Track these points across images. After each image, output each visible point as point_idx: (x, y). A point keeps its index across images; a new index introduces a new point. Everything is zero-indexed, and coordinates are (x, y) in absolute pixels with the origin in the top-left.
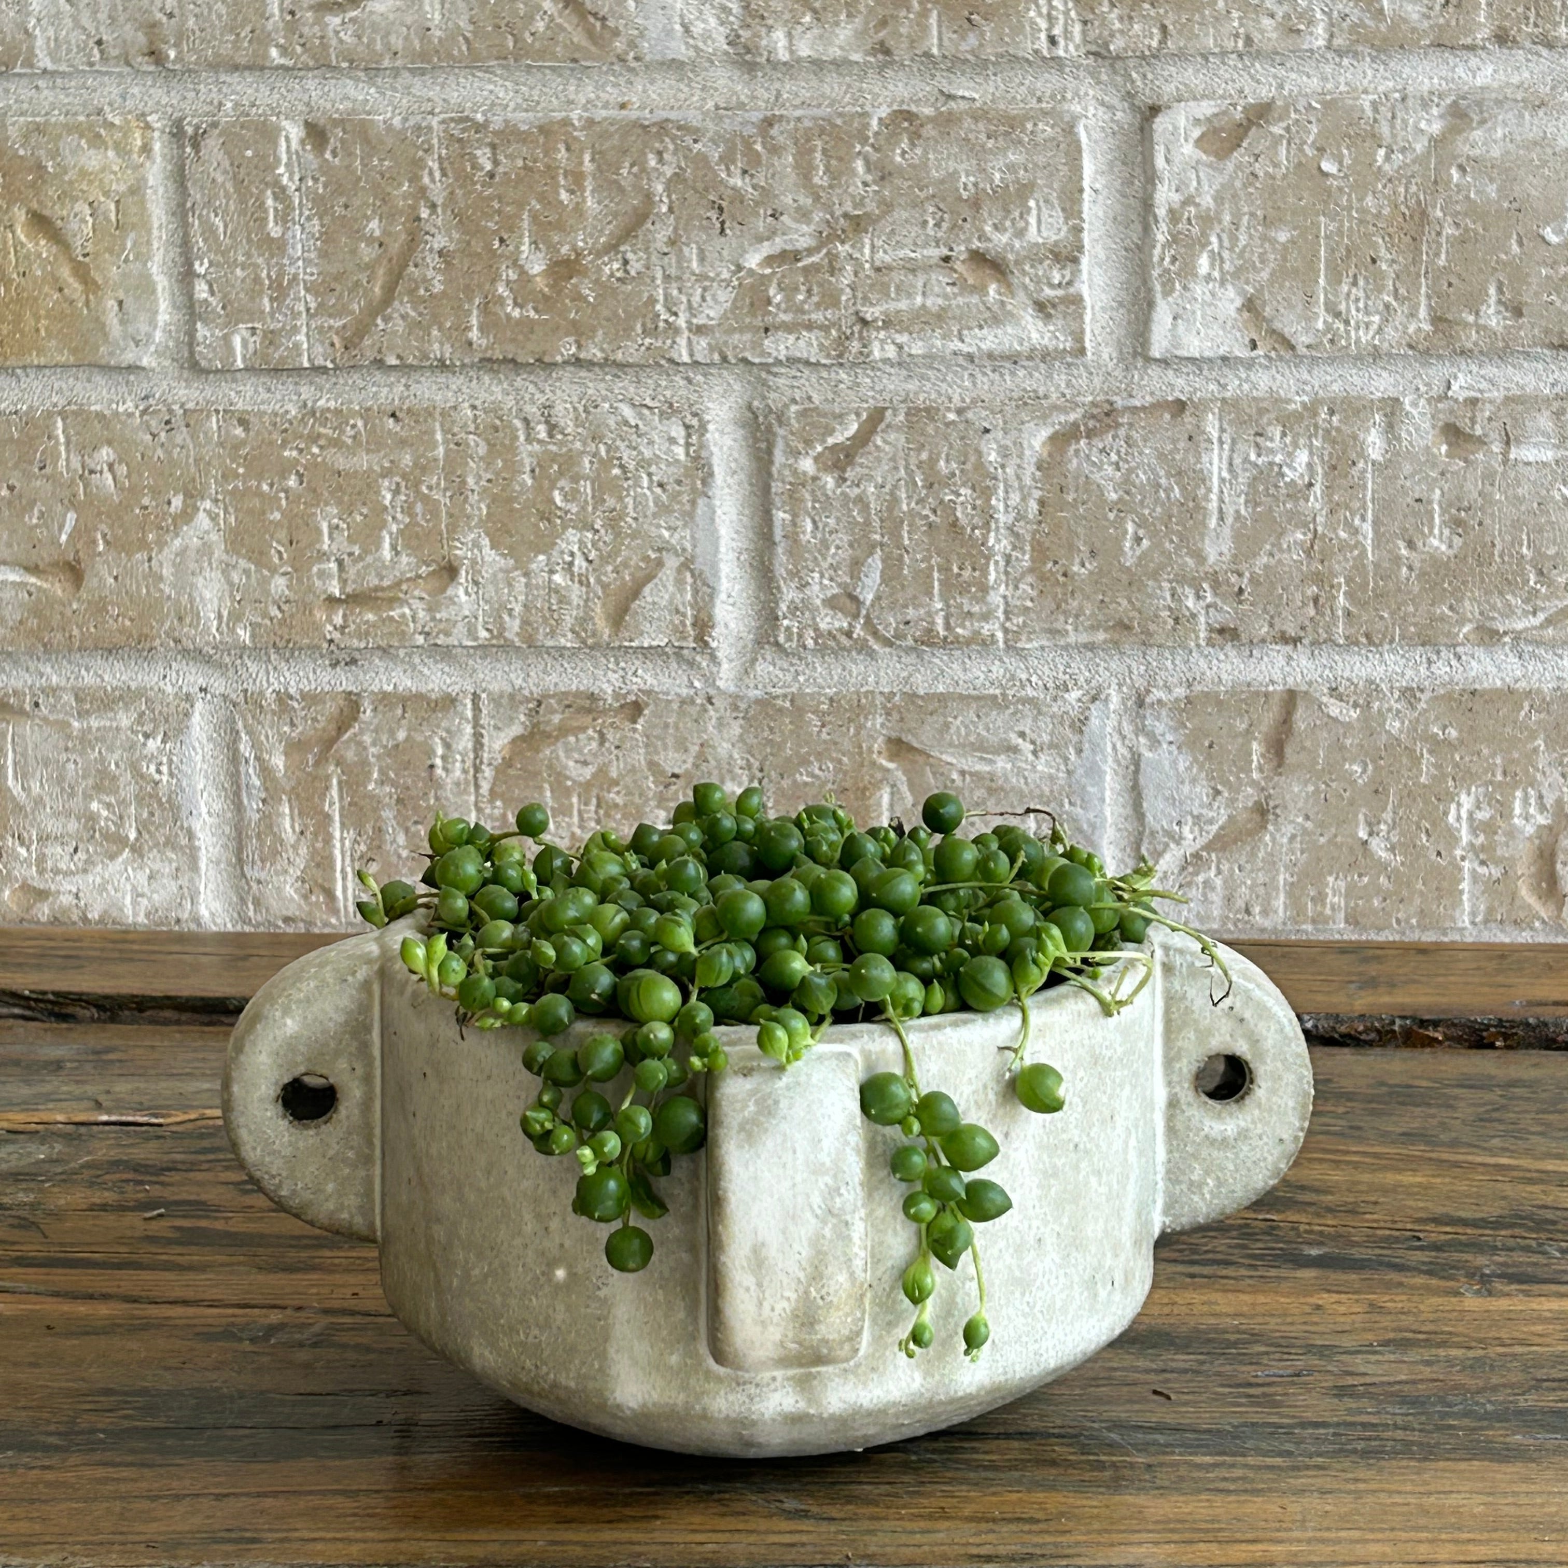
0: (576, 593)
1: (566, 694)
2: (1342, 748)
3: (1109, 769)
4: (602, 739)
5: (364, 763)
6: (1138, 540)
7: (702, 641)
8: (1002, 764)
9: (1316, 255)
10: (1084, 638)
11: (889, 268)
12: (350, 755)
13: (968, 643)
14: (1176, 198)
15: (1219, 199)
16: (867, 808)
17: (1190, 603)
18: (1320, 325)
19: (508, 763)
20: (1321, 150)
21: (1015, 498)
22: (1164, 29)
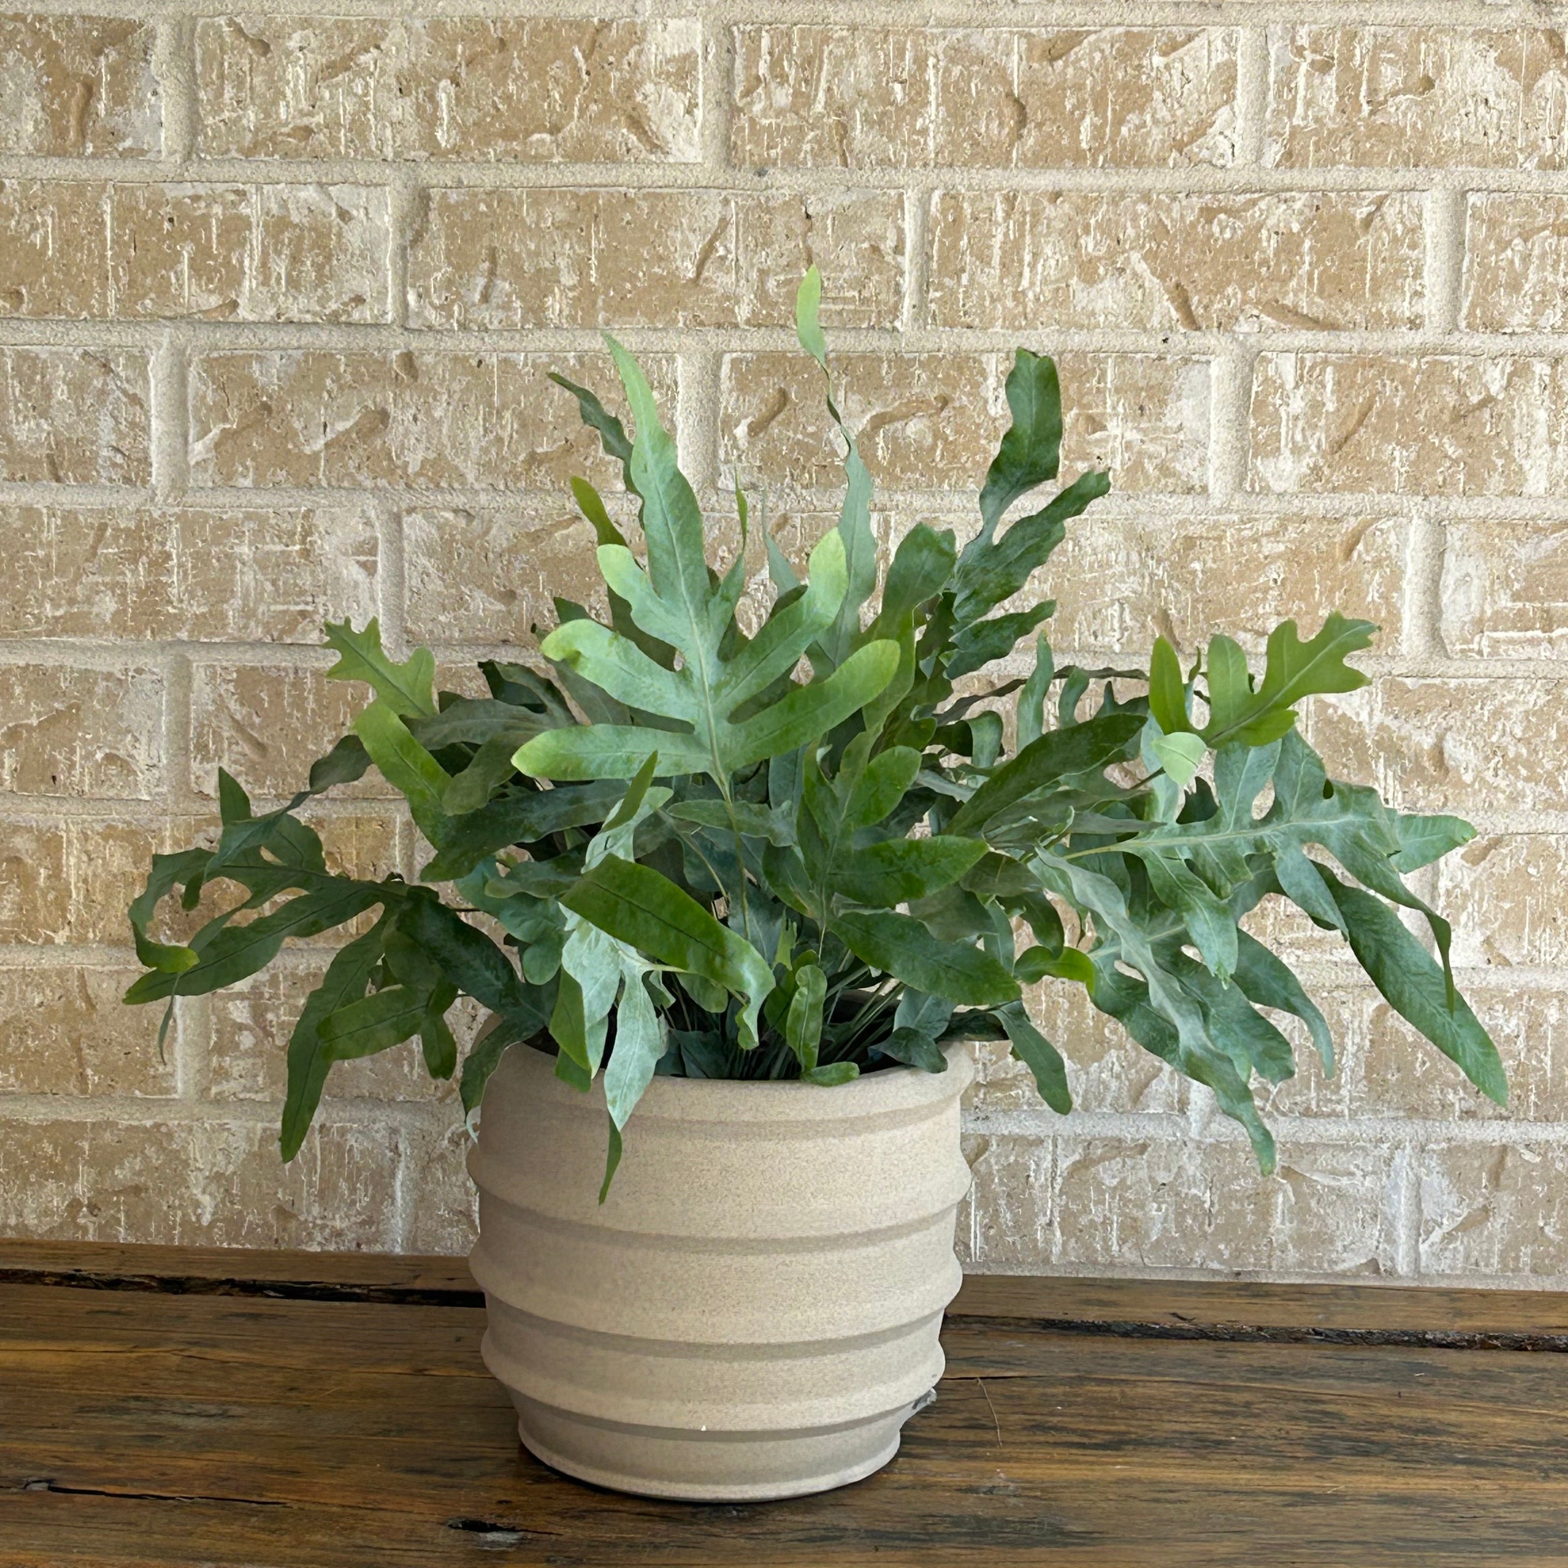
0: (1114, 1085)
1: (1105, 1139)
2: (1531, 1177)
3: (1403, 1184)
4: (1124, 1163)
5: (991, 1174)
6: (1424, 1063)
7: (1182, 1111)
8: (1345, 1181)
9: (1524, 916)
10: (1392, 1114)
11: (1294, 916)
12: (983, 1169)
13: (1329, 1115)
14: (1450, 885)
15: (1473, 885)
16: (1270, 1205)
17: (1451, 1097)
18: (1525, 952)
19: (1071, 1175)
20: (1528, 863)
21: (1357, 1039)
22: (1446, 798)
